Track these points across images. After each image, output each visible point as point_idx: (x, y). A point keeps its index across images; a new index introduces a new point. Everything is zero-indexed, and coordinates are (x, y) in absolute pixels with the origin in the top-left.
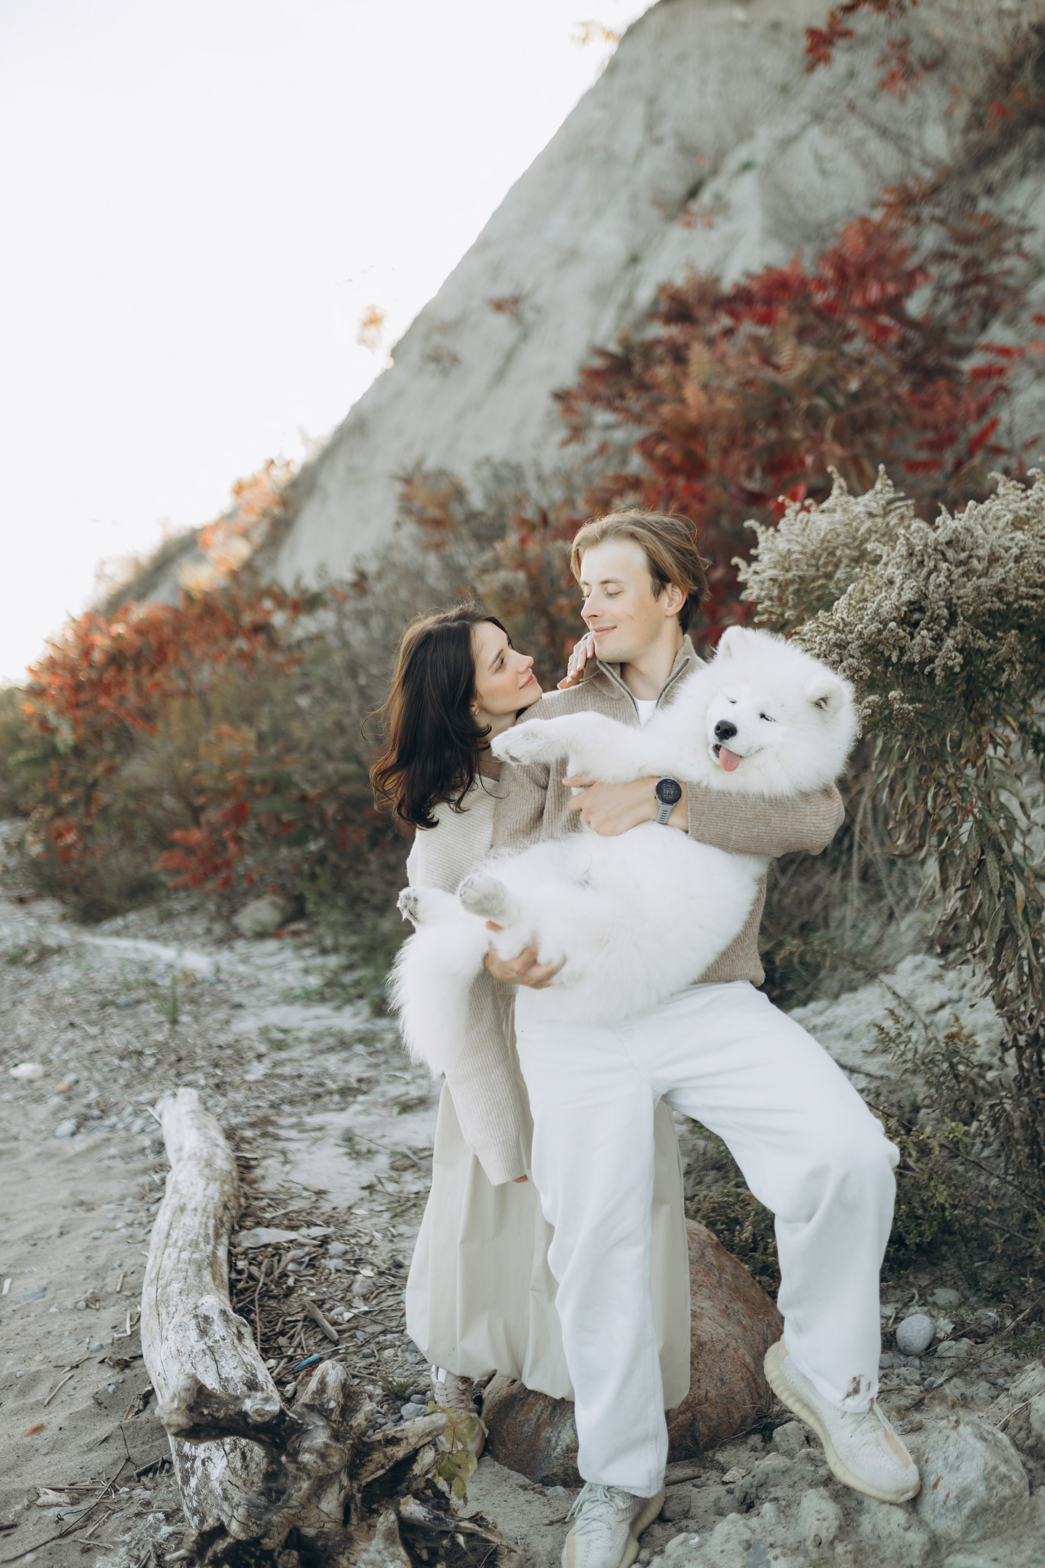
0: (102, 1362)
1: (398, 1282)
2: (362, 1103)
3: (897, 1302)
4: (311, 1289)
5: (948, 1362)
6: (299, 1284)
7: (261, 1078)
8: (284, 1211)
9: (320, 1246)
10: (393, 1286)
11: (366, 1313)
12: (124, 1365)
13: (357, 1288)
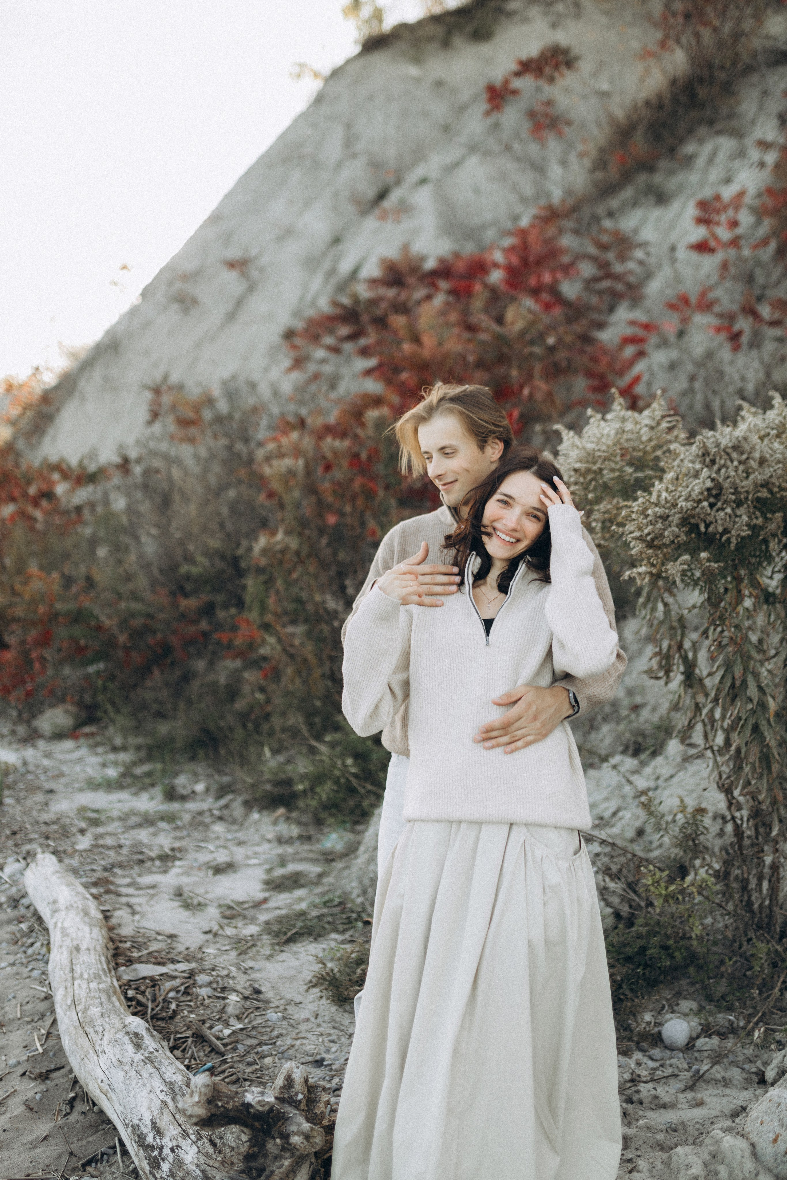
0: (24, 1074)
1: (260, 1004)
2: (180, 867)
3: (651, 1011)
4: (191, 1012)
5: (706, 1054)
6: (180, 1008)
7: (89, 848)
8: (145, 952)
9: (189, 978)
10: (258, 1008)
11: (242, 1030)
12: (44, 1077)
13: (230, 1010)
